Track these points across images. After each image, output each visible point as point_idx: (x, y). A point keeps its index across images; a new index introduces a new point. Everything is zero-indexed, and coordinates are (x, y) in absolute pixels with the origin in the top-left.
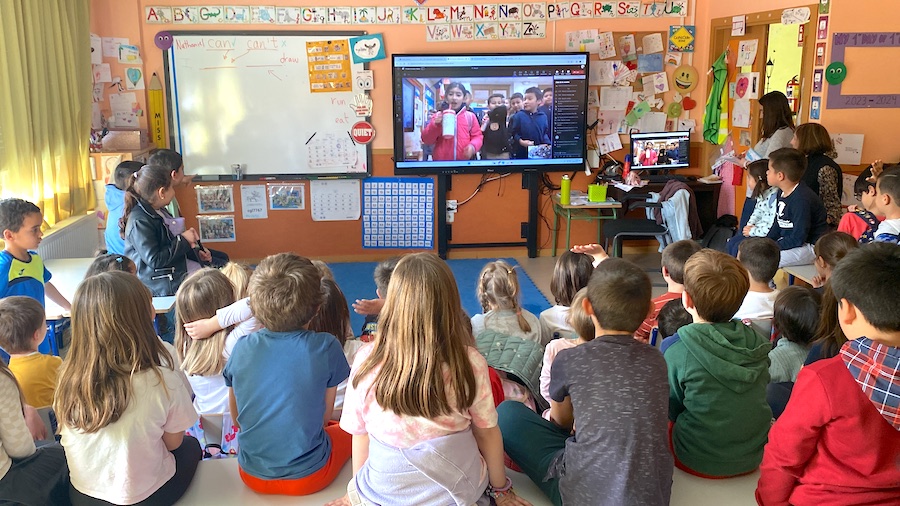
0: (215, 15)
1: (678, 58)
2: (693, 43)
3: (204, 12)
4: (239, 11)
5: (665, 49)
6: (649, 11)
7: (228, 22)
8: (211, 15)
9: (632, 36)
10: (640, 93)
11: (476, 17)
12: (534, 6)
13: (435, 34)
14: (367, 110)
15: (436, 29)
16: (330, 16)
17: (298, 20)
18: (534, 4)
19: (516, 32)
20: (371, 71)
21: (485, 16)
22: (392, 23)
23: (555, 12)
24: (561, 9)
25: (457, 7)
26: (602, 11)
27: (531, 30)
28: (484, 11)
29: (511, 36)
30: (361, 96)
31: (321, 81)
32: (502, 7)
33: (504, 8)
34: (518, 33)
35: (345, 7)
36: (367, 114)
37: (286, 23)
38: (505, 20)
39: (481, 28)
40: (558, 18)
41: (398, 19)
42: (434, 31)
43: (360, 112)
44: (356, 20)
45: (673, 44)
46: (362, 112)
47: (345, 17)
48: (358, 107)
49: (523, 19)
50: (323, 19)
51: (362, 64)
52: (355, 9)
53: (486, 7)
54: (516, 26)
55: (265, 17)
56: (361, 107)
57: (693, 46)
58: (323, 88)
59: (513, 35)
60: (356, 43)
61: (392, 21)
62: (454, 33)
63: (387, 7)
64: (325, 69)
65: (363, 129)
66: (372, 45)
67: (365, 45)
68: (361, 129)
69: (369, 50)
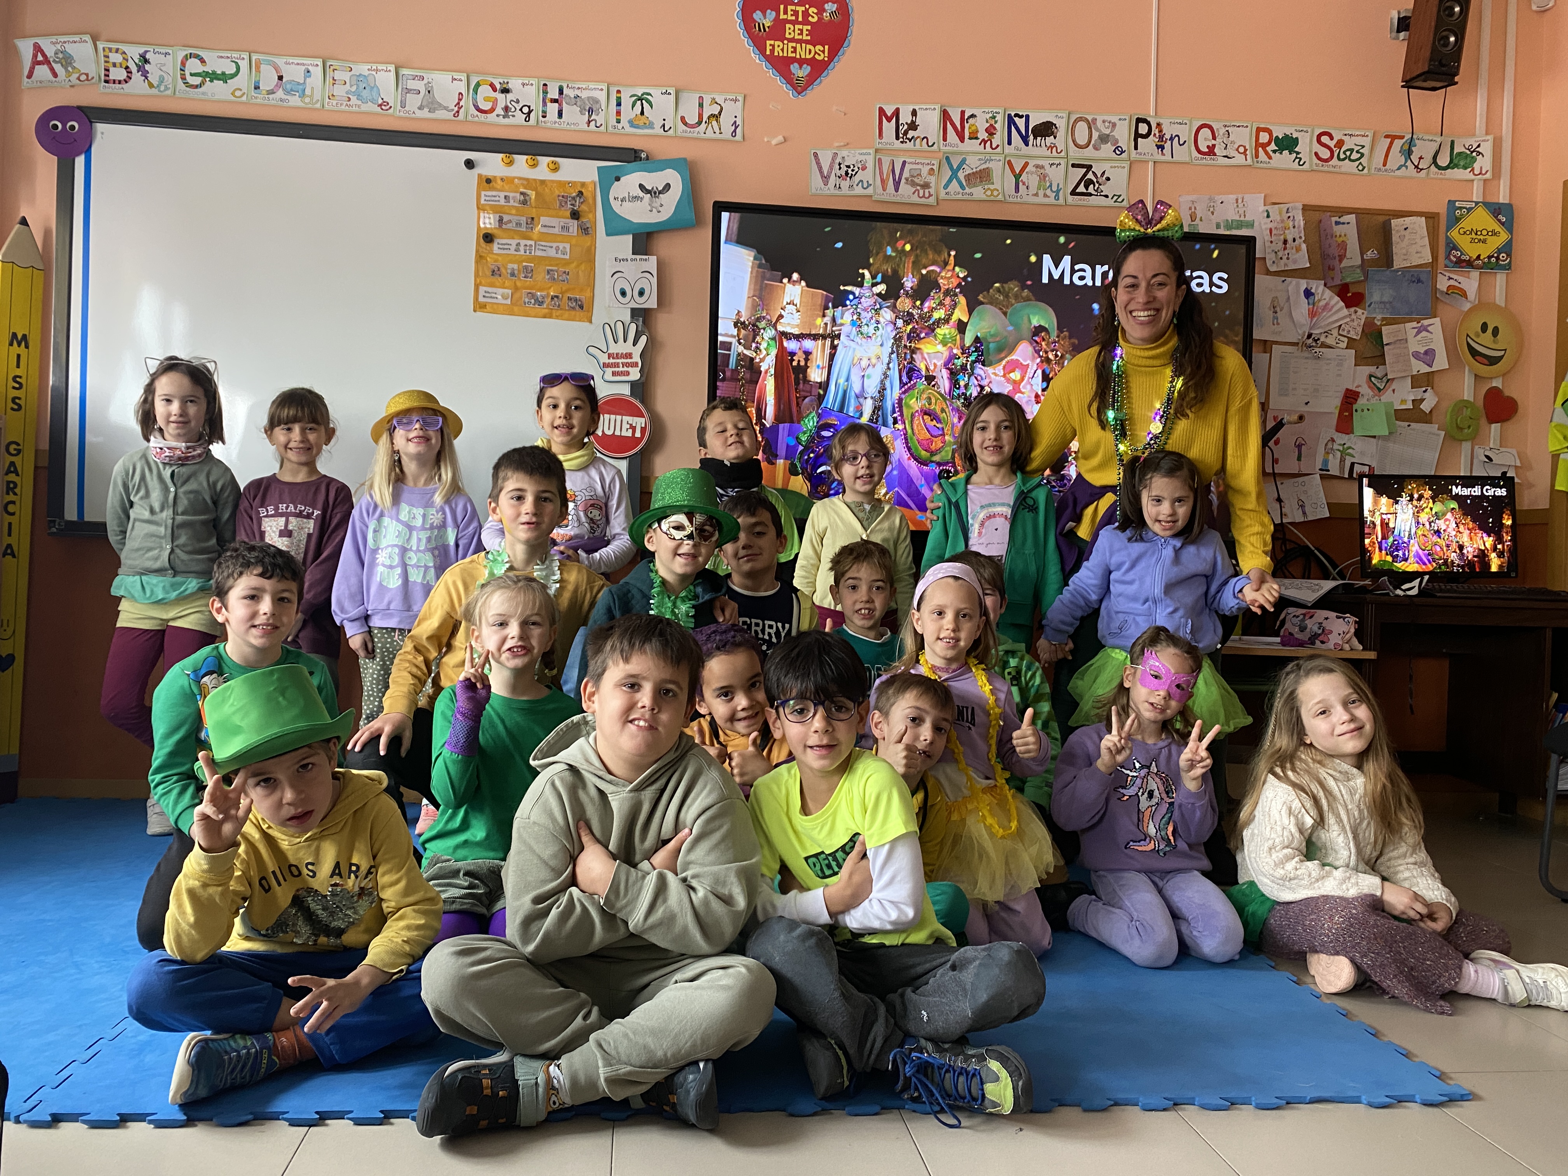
0: (224, 77)
1: (1470, 282)
2: (1507, 248)
3: (194, 65)
4: (293, 72)
5: (1435, 257)
6: (1397, 160)
7: (260, 98)
8: (214, 76)
9: (1352, 218)
10: (1372, 369)
11: (945, 139)
12: (1099, 123)
13: (833, 175)
14: (637, 363)
15: (837, 161)
16: (549, 104)
17: (460, 108)
18: (1099, 119)
19: (1051, 186)
20: (653, 259)
21: (970, 138)
22: (718, 136)
23: (1152, 140)
24: (1168, 136)
25: (897, 110)
26: (1274, 151)
27: (1089, 183)
28: (967, 126)
29: (1036, 195)
30: (619, 324)
31: (507, 284)
32: (1016, 119)
33: (1021, 123)
34: (1055, 189)
35: (592, 86)
36: (635, 374)
37: (425, 114)
38: (1022, 153)
39: (959, 168)
40: (1158, 157)
41: (736, 128)
42: (831, 167)
43: (617, 369)
44: (618, 121)
45: (1455, 248)
46: (621, 369)
47: (591, 111)
48: (610, 356)
49: (1071, 154)
50: (530, 112)
51: (629, 238)
52: (619, 92)
53: (973, 116)
54: (1050, 171)
55: (365, 94)
56: (618, 356)
57: (1509, 255)
58: (509, 302)
59: (1041, 193)
60: (618, 179)
61: (717, 131)
62: (883, 181)
63: (706, 92)
64: (522, 252)
65: (619, 418)
66: (660, 188)
67: (641, 187)
68: (613, 417)
69: (651, 200)
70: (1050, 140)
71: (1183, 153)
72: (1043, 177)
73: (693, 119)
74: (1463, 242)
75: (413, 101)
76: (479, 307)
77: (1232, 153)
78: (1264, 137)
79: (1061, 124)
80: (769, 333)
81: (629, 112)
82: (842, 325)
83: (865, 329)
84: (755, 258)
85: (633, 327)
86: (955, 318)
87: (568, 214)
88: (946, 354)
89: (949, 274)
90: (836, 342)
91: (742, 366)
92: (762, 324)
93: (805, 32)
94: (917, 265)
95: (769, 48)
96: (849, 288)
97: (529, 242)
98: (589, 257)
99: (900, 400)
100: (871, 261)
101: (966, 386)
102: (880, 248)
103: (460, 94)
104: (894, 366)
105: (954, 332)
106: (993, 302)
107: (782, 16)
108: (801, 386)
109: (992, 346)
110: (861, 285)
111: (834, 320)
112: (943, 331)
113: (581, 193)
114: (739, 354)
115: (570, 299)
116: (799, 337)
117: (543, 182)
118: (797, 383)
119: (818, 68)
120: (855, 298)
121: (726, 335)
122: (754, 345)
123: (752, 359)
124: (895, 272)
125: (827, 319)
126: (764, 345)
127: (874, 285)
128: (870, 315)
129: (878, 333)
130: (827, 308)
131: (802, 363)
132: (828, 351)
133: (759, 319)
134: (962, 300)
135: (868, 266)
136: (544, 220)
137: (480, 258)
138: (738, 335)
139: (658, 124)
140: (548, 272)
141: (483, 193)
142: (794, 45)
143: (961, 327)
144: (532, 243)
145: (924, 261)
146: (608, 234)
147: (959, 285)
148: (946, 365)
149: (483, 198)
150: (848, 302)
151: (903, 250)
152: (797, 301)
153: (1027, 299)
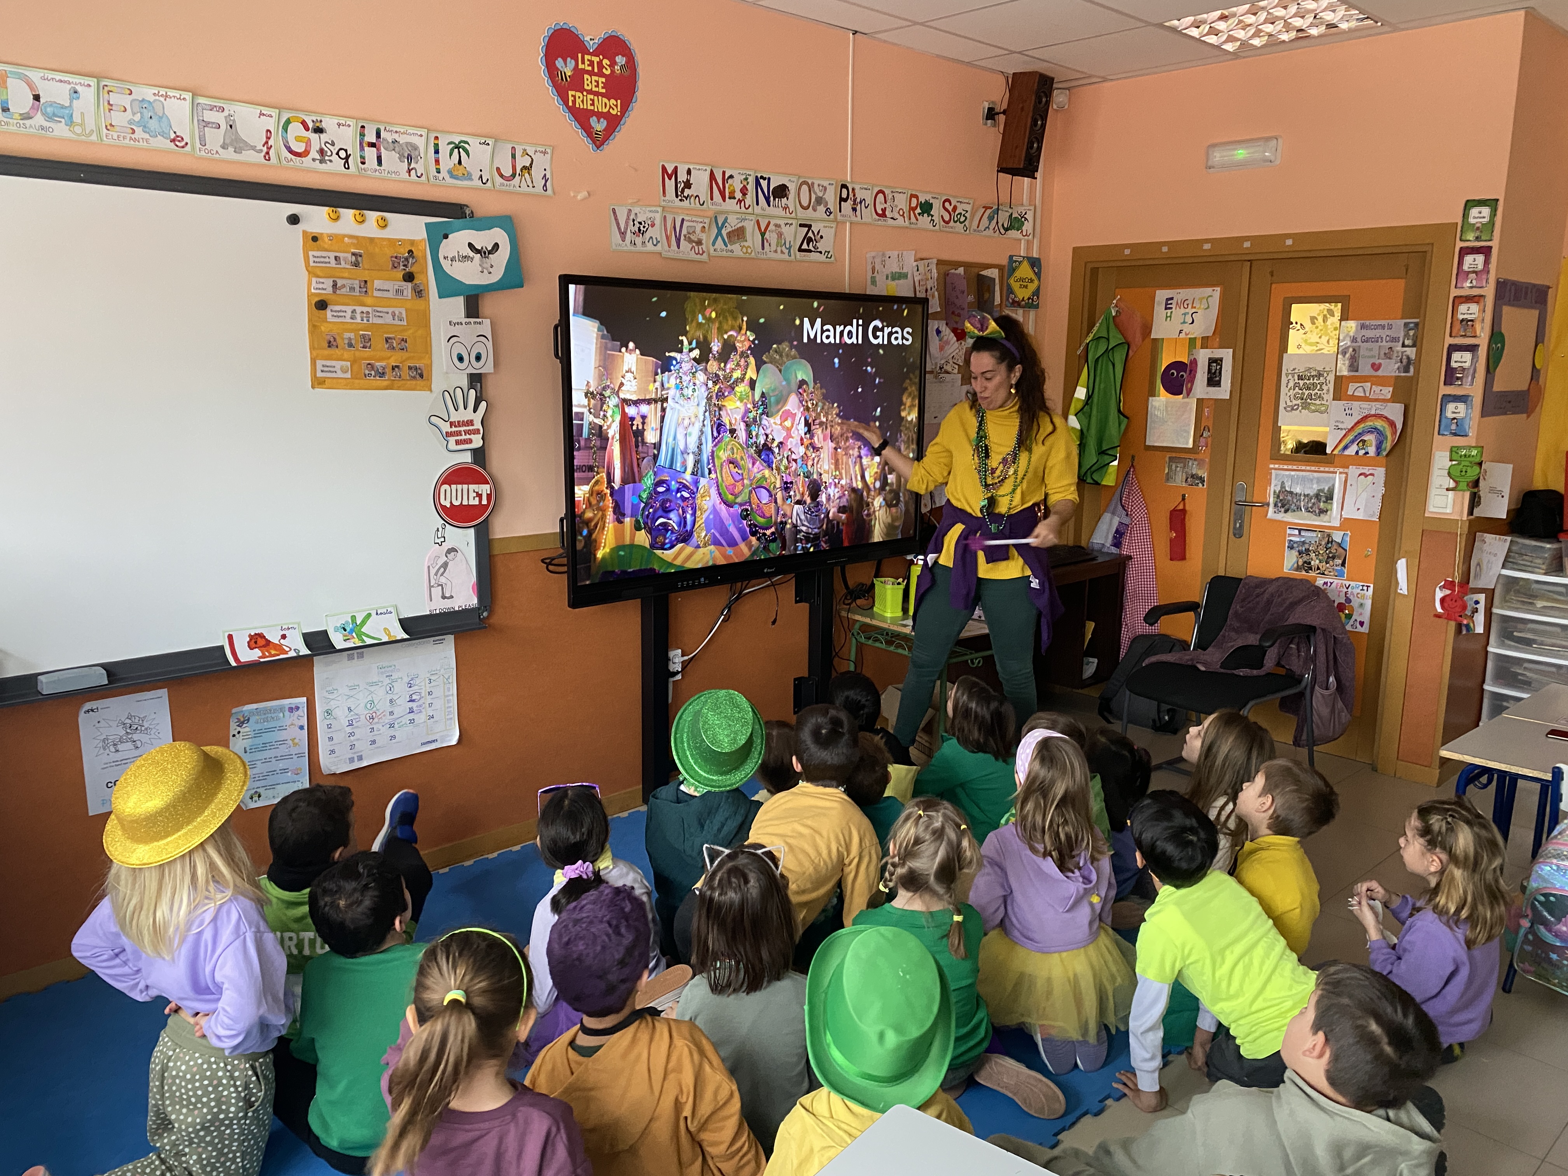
2: (1037, 292)
4: (53, 91)
5: (1001, 299)
6: (984, 222)
7: (12, 126)
9: (962, 270)
11: (712, 199)
12: (816, 186)
13: (629, 231)
14: (478, 430)
15: (631, 218)
16: (366, 148)
17: (269, 148)
18: (816, 183)
19: (785, 243)
20: (487, 322)
21: (730, 198)
22: (531, 189)
23: (850, 202)
24: (858, 200)
25: (676, 168)
26: (919, 214)
27: (810, 240)
28: (727, 186)
29: (776, 251)
30: (459, 391)
31: (346, 356)
32: (761, 181)
33: (764, 184)
34: (788, 246)
35: (411, 130)
36: (477, 442)
37: (229, 154)
38: (766, 213)
39: (723, 224)
40: (854, 219)
41: (546, 181)
42: (627, 223)
43: (459, 438)
44: (439, 172)
45: (1012, 292)
46: (463, 437)
47: (410, 158)
48: (452, 424)
49: (799, 214)
50: (348, 157)
51: (460, 300)
52: (437, 138)
53: (731, 177)
54: (785, 230)
55: (153, 124)
56: (459, 424)
57: (1038, 298)
58: (348, 375)
59: (779, 249)
60: (446, 237)
61: (531, 185)
62: (667, 236)
63: (519, 143)
64: (359, 320)
65: (465, 486)
66: (489, 249)
67: (471, 246)
68: (460, 487)
69: (481, 261)
70: (784, 200)
71: (868, 215)
72: (780, 235)
73: (508, 172)
74: (1015, 286)
75: (215, 138)
76: (318, 382)
77: (896, 216)
78: (914, 202)
79: (792, 187)
80: (613, 401)
81: (447, 162)
82: (668, 389)
83: (685, 392)
84: (599, 330)
85: (472, 392)
86: (747, 377)
87: (400, 275)
88: (743, 409)
89: (743, 338)
90: (665, 405)
91: (594, 435)
92: (607, 393)
93: (601, 85)
94: (721, 331)
95: (571, 99)
96: (673, 354)
97: (365, 309)
98: (423, 320)
99: (713, 452)
100: (688, 328)
101: (757, 435)
102: (695, 317)
103: (268, 131)
104: (708, 423)
105: (748, 389)
106: (773, 361)
107: (581, 66)
108: (640, 447)
109: (773, 399)
110: (680, 351)
111: (662, 385)
112: (742, 388)
113: (410, 252)
114: (590, 424)
115: (410, 368)
116: (636, 403)
117: (372, 240)
118: (637, 446)
119: (614, 122)
120: (677, 363)
121: (579, 406)
122: (602, 413)
123: (601, 427)
124: (705, 338)
125: (658, 384)
126: (609, 414)
127: (691, 350)
128: (688, 378)
129: (696, 394)
130: (657, 374)
131: (640, 427)
132: (659, 414)
133: (604, 389)
134: (752, 360)
135: (685, 333)
136: (377, 284)
137: (314, 328)
138: (589, 405)
139: (476, 175)
140: (387, 340)
141: (311, 253)
142: (592, 97)
143: (752, 384)
144: (369, 309)
145: (725, 327)
146: (440, 297)
147: (750, 348)
148: (743, 418)
149: (311, 259)
150: (672, 368)
151: (710, 317)
152: (634, 369)
153: (794, 358)
